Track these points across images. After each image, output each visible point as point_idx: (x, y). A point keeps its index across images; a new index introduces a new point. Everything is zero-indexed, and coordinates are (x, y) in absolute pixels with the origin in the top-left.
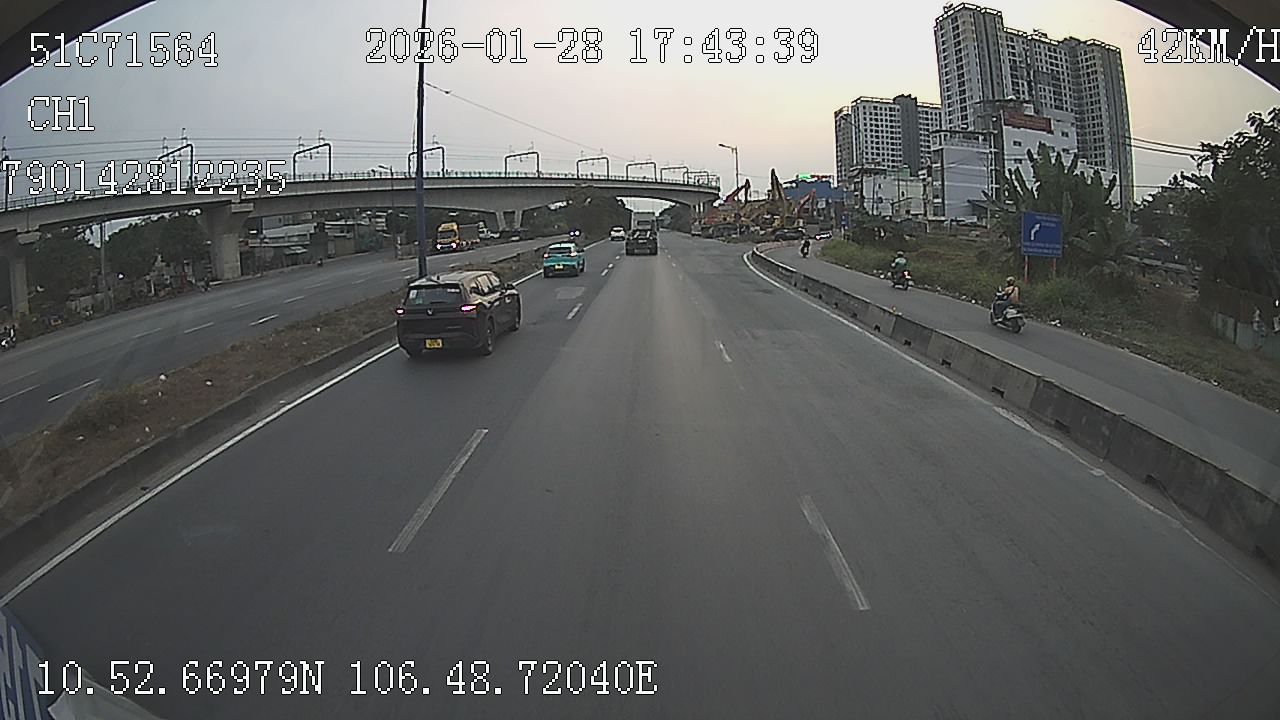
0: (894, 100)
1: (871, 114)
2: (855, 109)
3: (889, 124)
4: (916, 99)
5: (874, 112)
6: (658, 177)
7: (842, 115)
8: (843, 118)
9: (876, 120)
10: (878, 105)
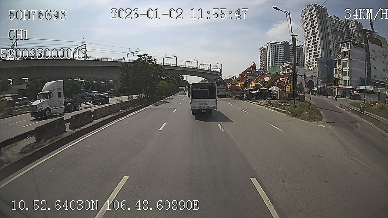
0: (281, 43)
1: (274, 48)
2: (268, 47)
3: (280, 51)
6: (199, 67)
7: (263, 49)
8: (263, 50)
9: (276, 50)
10: (276, 45)
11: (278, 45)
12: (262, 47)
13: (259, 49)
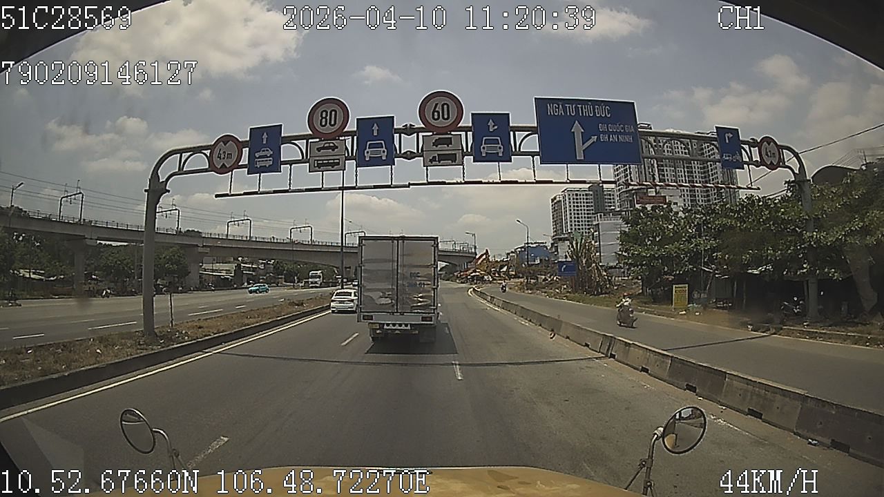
0: (588, 188)
2: (564, 196)
3: (586, 204)
5: (575, 197)
7: (555, 201)
8: (555, 203)
9: (577, 203)
10: (578, 193)
11: (582, 193)
12: (555, 198)
13: (551, 201)
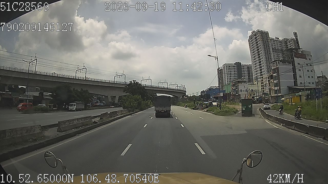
0: (234, 64)
2: (224, 67)
3: (234, 71)
4: (241, 63)
5: (229, 67)
8: (220, 70)
9: (230, 70)
13: (217, 70)
